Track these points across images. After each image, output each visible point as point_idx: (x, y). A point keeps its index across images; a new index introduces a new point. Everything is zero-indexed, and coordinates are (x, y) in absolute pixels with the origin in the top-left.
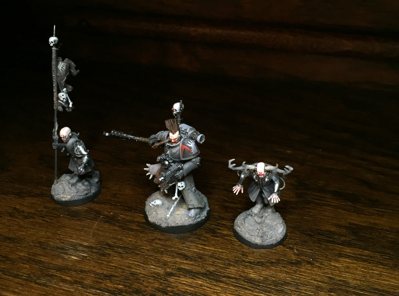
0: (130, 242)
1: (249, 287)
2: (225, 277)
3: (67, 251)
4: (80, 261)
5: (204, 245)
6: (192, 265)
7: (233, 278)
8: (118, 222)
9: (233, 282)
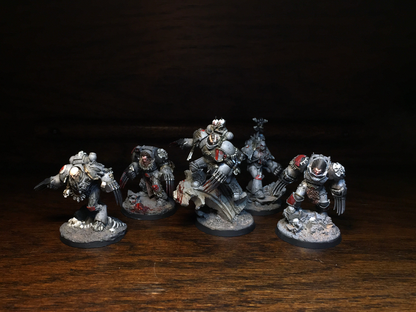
0: (193, 276)
1: (307, 288)
2: (284, 285)
3: (145, 290)
4: (161, 294)
5: (253, 268)
6: (254, 282)
7: (291, 285)
8: (173, 265)
9: (293, 287)
